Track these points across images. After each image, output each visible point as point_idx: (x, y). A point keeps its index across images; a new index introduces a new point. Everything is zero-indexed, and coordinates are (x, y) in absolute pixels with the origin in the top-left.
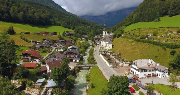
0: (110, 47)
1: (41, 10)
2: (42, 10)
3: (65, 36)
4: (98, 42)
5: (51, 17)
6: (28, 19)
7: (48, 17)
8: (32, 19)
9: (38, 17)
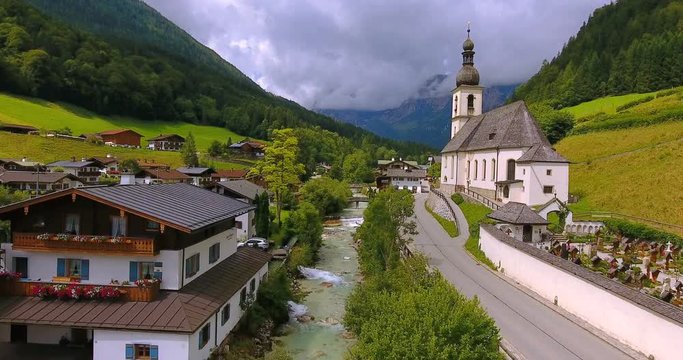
0: (548, 189)
1: (145, 60)
2: (151, 61)
3: (224, 158)
4: (405, 182)
5: (183, 90)
6: (64, 82)
7: (169, 90)
8: (84, 84)
9: (120, 81)
